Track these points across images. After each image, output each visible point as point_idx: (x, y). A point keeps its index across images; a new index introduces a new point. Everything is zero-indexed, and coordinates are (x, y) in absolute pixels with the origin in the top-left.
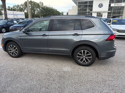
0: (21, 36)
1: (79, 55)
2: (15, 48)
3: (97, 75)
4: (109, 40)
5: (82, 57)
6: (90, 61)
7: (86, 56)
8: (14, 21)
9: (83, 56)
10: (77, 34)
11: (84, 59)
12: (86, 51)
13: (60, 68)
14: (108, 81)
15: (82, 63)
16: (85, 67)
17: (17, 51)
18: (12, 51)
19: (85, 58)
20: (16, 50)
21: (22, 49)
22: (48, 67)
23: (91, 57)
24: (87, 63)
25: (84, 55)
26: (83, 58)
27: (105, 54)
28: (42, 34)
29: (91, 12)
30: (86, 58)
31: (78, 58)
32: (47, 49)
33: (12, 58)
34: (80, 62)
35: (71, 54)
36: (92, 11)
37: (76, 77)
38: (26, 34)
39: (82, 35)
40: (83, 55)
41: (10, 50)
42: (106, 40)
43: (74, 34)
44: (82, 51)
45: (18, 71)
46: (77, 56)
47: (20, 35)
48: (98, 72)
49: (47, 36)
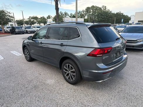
2: (28, 52)
4: (91, 55)
7: (71, 72)
12: (70, 65)
15: (68, 79)
20: (28, 55)
23: (75, 74)
24: (72, 80)
26: (69, 74)
27: (88, 73)
34: (66, 77)
40: (68, 70)
42: (87, 56)
43: (61, 44)
44: (67, 64)
49: (42, 43)
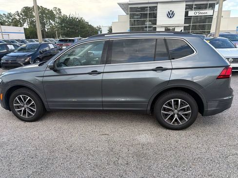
0: (43, 76)
1: (165, 109)
2: (30, 101)
3: (205, 146)
5: (172, 113)
6: (187, 120)
7: (179, 111)
8: (8, 46)
9: (173, 111)
10: (162, 68)
11: (176, 116)
12: (180, 100)
13: (131, 137)
14: (231, 156)
15: (171, 124)
16: (177, 132)
17: (35, 108)
18: (23, 109)
19: (178, 114)
20: (33, 106)
21: (45, 103)
22: (106, 136)
23: (190, 111)
24: (181, 124)
25: (176, 109)
26: (174, 114)
27: (216, 104)
28: (90, 70)
29: (154, 26)
30: (180, 113)
31: (163, 115)
32: (100, 99)
33: (22, 123)
34: (167, 122)
35: (149, 108)
36: (156, 24)
37: (168, 154)
38: (55, 71)
39: (172, 69)
40: (173, 108)
41: (18, 107)
42: (217, 78)
43: (156, 68)
44: (173, 100)
45: (46, 151)
46: (162, 112)
47: (41, 74)
48: (205, 139)
49: (100, 73)
